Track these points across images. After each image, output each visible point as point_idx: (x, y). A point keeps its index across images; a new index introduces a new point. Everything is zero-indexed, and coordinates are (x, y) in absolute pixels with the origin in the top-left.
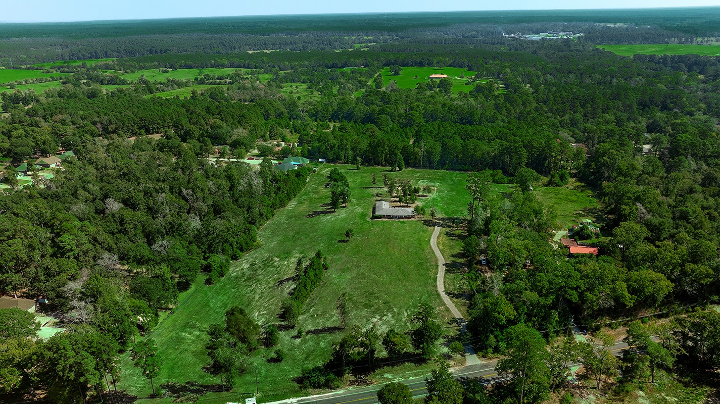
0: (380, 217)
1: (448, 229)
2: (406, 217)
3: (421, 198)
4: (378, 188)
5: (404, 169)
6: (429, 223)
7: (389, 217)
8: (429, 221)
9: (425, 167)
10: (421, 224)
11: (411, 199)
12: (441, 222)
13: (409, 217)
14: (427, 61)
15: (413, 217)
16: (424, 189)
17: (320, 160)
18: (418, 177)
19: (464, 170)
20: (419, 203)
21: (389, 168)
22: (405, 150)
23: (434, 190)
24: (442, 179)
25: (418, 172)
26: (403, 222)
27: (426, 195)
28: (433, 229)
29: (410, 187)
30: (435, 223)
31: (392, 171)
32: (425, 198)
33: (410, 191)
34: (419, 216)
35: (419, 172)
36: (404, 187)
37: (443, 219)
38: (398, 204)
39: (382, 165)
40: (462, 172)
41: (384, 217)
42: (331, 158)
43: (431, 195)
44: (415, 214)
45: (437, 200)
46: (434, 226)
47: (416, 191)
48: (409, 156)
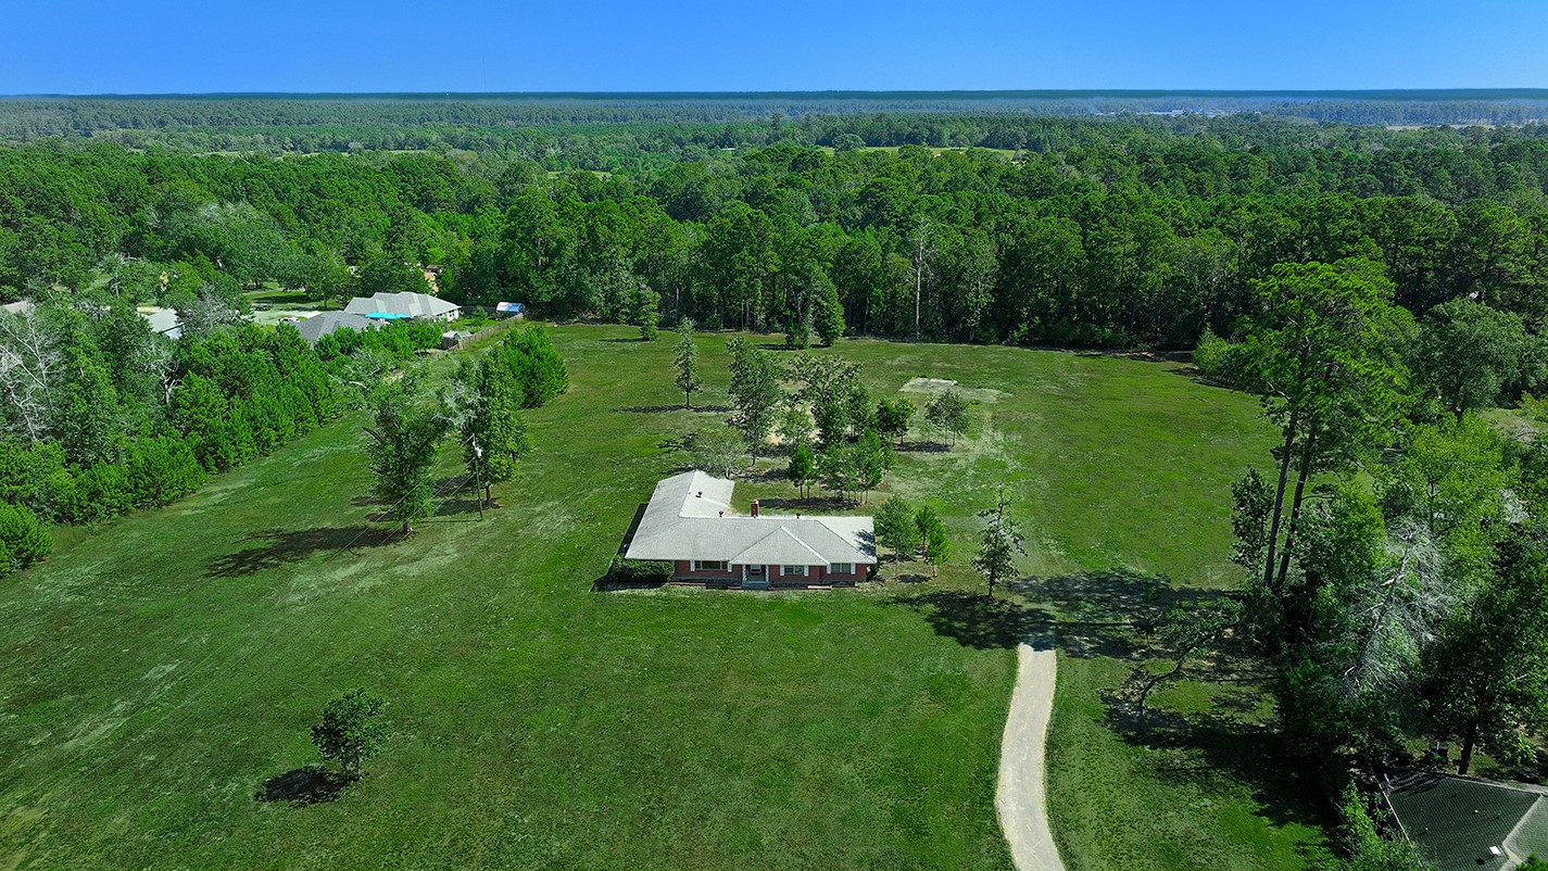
0: (654, 575)
1: (1115, 671)
2: (819, 574)
3: (916, 455)
4: (709, 409)
5: (841, 340)
6: (973, 621)
7: (714, 574)
8: (973, 599)
9: (931, 335)
10: (915, 624)
11: (858, 459)
12: (1048, 607)
13: (838, 576)
14: (926, 133)
15: (871, 574)
16: (934, 412)
17: (503, 306)
18: (901, 368)
19: (1095, 346)
20: (906, 487)
21: (778, 337)
22: (848, 262)
23: (979, 420)
24: (1012, 376)
25: (900, 351)
26: (798, 611)
27: (941, 441)
28: (1002, 669)
29: (857, 399)
30: (1014, 615)
31: (789, 346)
32: (937, 456)
33: (859, 420)
34: (907, 569)
35: (904, 353)
36: (827, 398)
37: (1057, 589)
38: (790, 489)
39: (754, 327)
40: (1089, 352)
41: (682, 570)
42: (546, 298)
43: (965, 441)
44: (882, 551)
45: (1004, 466)
46: (1010, 643)
47: (891, 421)
48: (867, 290)
